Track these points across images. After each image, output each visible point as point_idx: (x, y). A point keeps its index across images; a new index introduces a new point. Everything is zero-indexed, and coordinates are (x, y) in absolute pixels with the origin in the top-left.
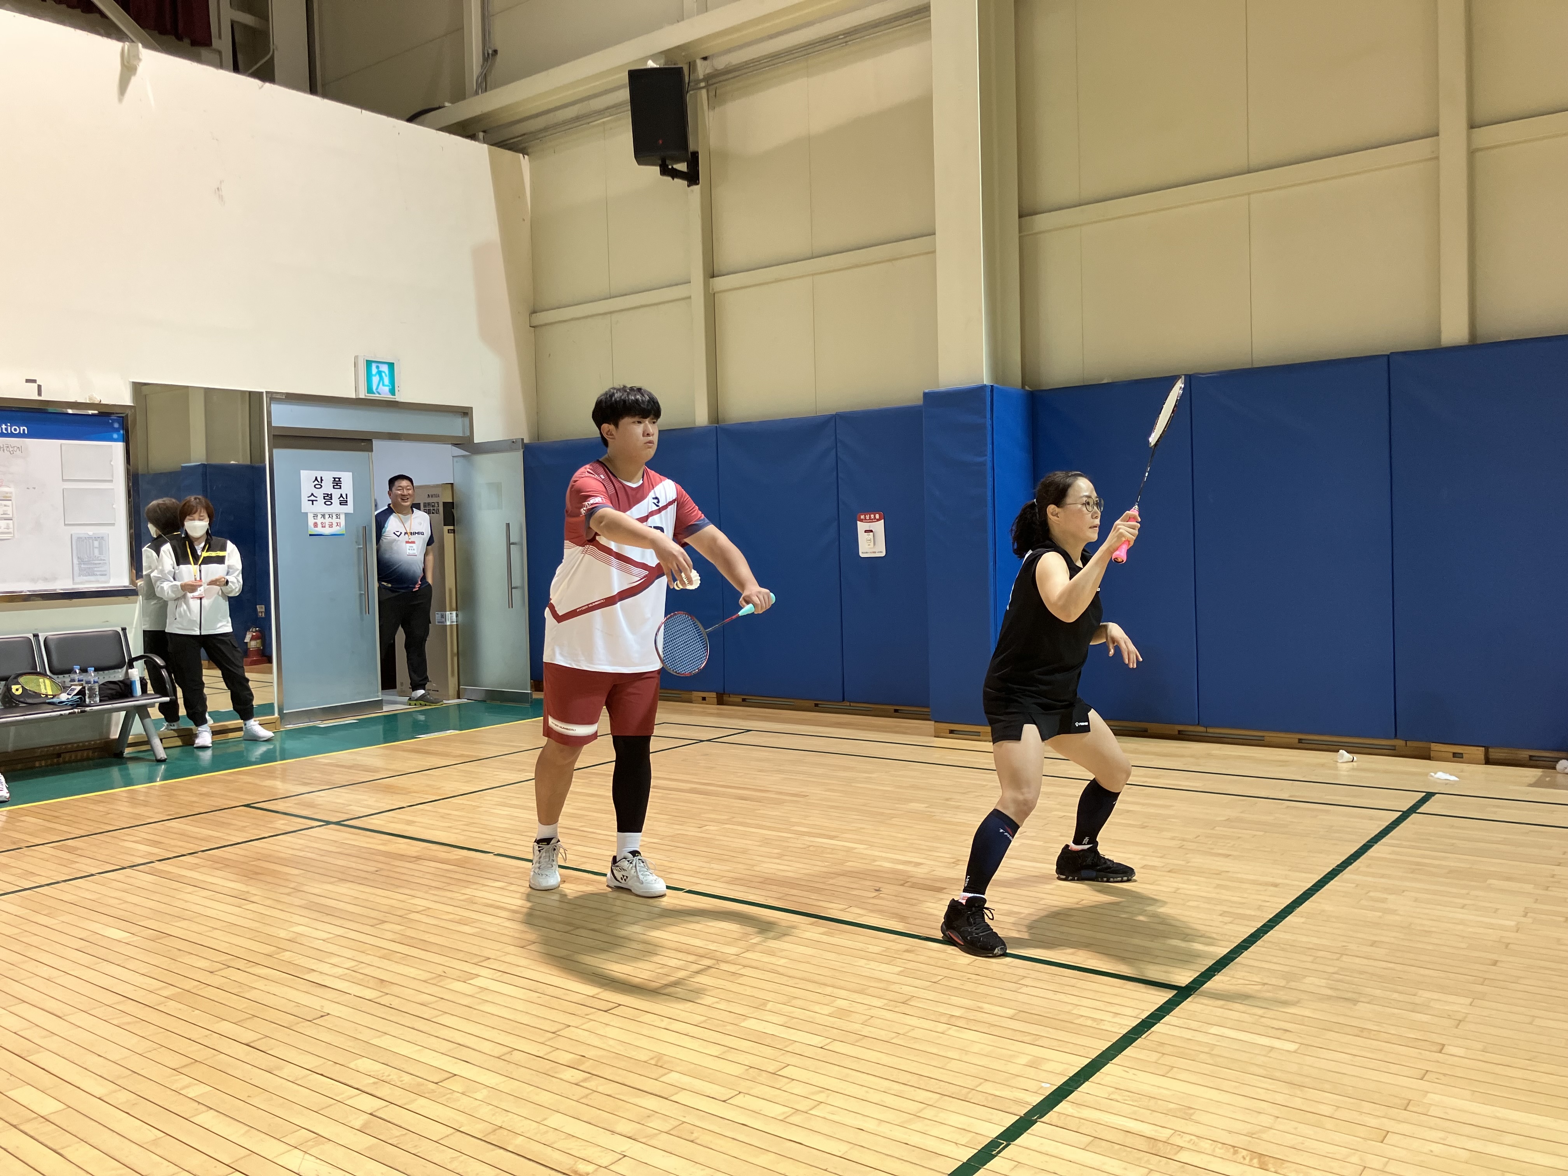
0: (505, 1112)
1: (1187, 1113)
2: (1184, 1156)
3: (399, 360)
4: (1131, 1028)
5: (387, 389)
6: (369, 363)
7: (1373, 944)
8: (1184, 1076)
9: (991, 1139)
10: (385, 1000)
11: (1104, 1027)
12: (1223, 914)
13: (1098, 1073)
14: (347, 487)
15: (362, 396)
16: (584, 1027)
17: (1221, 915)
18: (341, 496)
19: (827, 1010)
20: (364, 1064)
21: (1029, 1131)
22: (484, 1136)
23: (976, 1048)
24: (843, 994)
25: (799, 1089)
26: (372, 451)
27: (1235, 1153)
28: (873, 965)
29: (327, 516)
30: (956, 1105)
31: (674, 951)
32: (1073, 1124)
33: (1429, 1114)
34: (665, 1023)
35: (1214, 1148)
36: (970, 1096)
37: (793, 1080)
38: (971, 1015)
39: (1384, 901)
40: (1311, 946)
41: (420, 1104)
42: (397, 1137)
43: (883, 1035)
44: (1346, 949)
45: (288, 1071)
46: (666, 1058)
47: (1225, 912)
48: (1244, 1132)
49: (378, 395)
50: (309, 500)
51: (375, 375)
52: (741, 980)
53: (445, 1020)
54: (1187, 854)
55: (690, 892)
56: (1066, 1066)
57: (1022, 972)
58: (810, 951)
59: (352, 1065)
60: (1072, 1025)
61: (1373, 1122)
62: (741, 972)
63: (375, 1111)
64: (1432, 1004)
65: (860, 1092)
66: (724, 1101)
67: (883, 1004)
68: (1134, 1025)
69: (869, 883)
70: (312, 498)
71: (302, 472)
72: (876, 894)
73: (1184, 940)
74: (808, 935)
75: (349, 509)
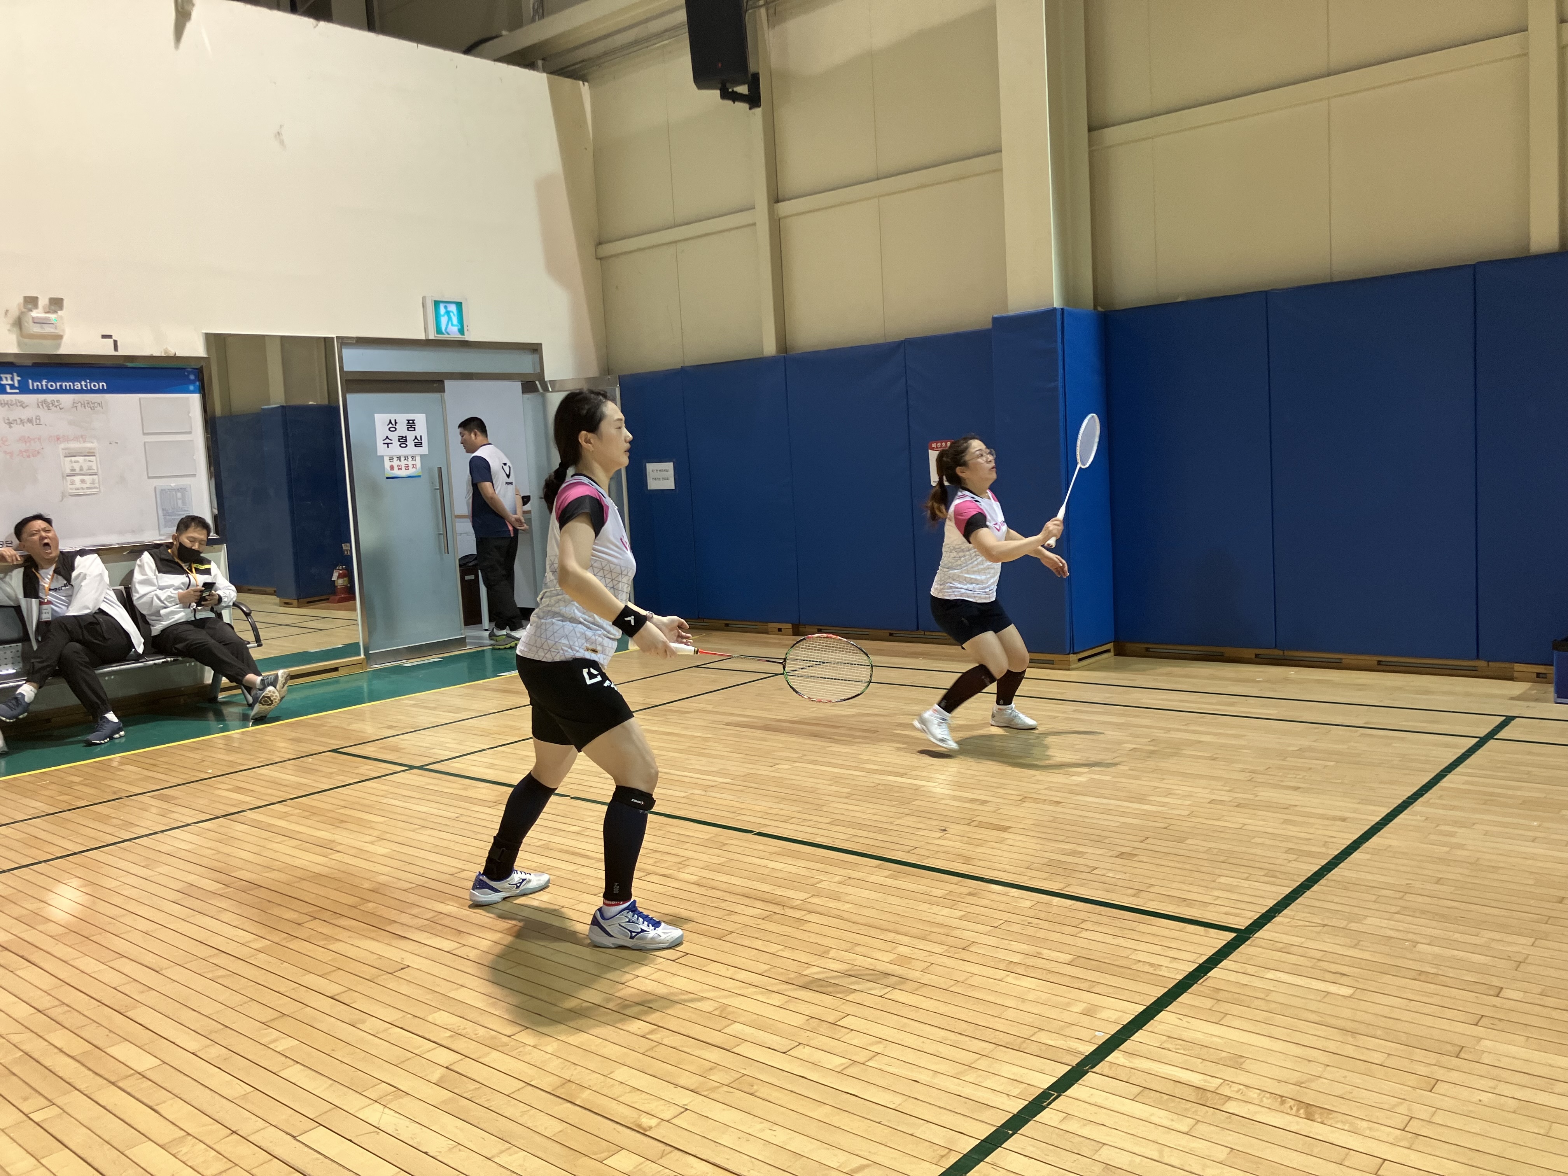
0: (573, 1064)
1: (1238, 1061)
2: (1232, 1107)
3: (466, 299)
4: (1187, 973)
5: (455, 329)
6: (437, 303)
7: (1439, 881)
8: (1237, 1023)
9: (1042, 1090)
10: (464, 950)
11: (1160, 973)
12: (1289, 851)
13: (1152, 1021)
14: (421, 429)
15: (432, 336)
16: (651, 976)
17: (1286, 852)
18: (416, 438)
19: (888, 957)
20: (441, 1017)
21: (1080, 1082)
22: (553, 1090)
23: (1031, 996)
24: (905, 939)
25: (857, 1040)
26: (444, 391)
27: (1282, 1102)
28: (935, 909)
29: (403, 459)
30: (1009, 1056)
31: (742, 897)
32: (1122, 1074)
33: (1481, 1061)
34: (730, 972)
35: (1263, 1101)
36: (1024, 1045)
37: (852, 1030)
38: (1031, 961)
39: (1453, 834)
40: (1374, 884)
41: (494, 1058)
42: (471, 1091)
43: (941, 982)
44: (1411, 887)
45: (371, 1025)
46: (731, 1009)
47: (1291, 849)
48: (1294, 1084)
49: (447, 335)
50: (383, 444)
51: (443, 316)
52: (807, 926)
53: (521, 970)
54: (1256, 787)
55: (759, 834)
56: (1120, 1013)
57: (1083, 915)
58: (874, 895)
59: (429, 1018)
60: (1128, 971)
61: (1423, 1070)
62: (806, 918)
63: (450, 1065)
65: (918, 1043)
66: (784, 1053)
67: (943, 950)
68: (1191, 970)
69: (935, 823)
70: (388, 441)
71: (376, 415)
72: (941, 834)
73: (1246, 879)
74: (873, 878)
75: (424, 450)
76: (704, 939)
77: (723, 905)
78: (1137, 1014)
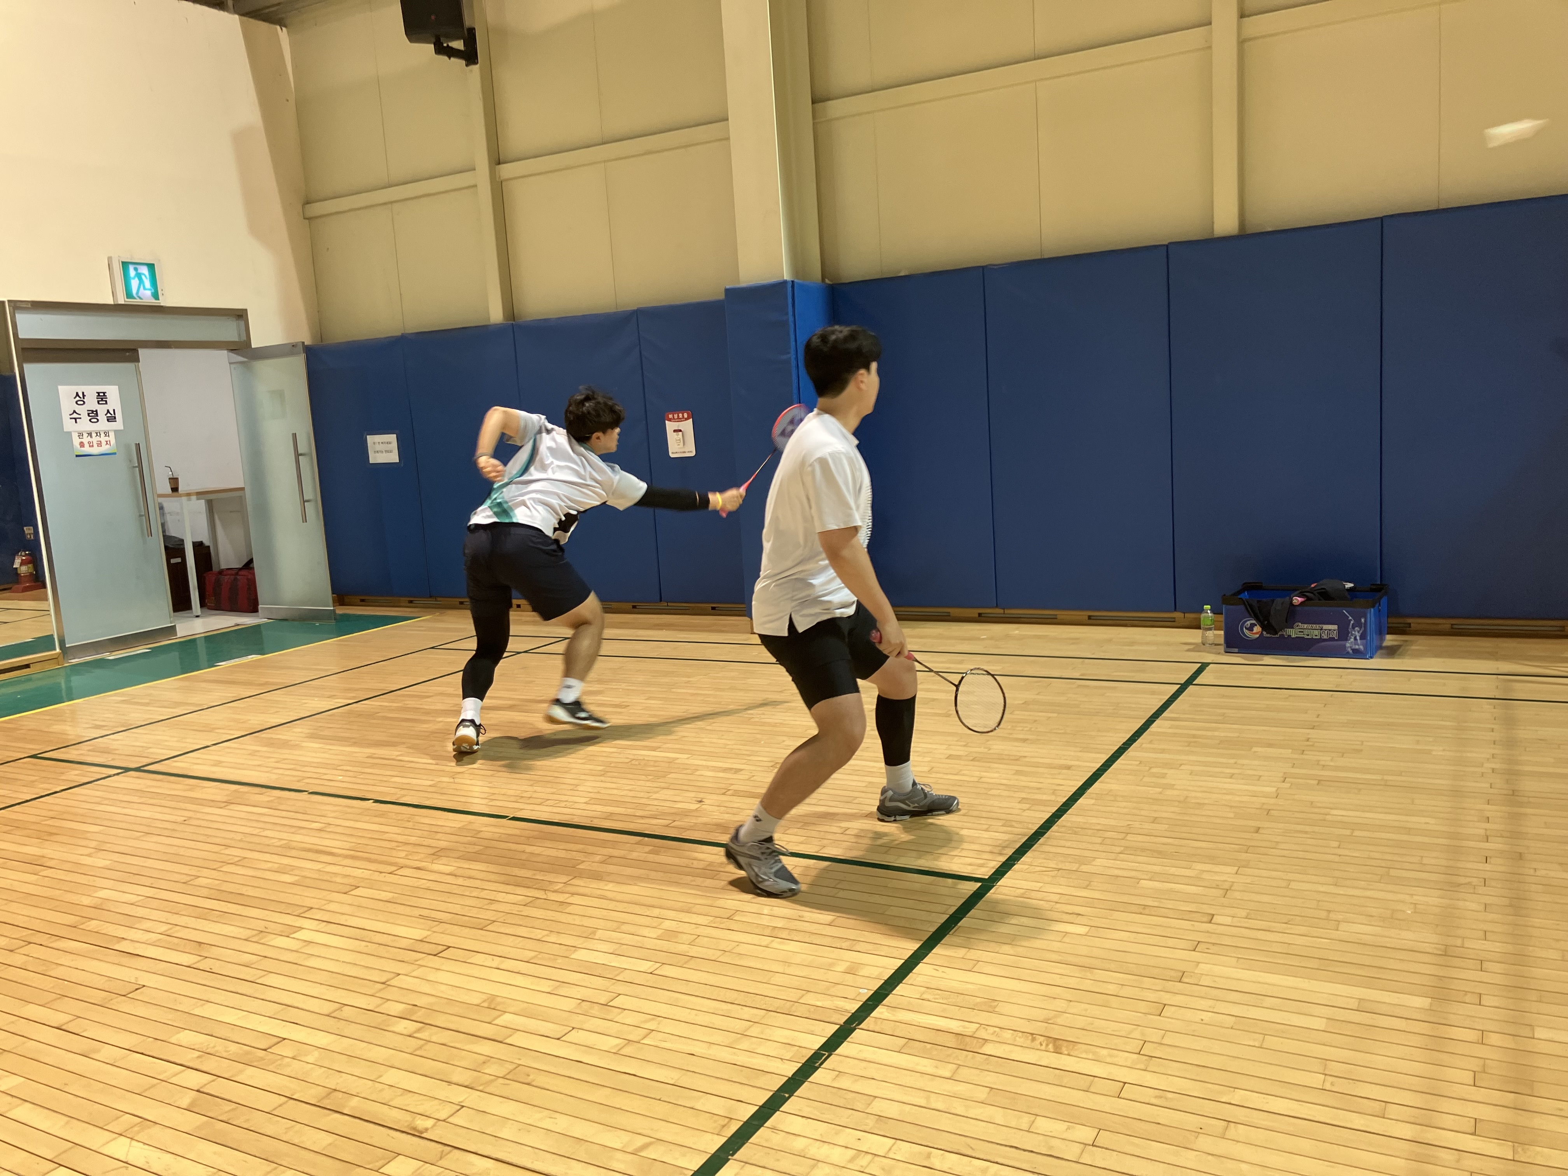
0: (337, 1073)
1: (990, 1005)
2: (988, 1049)
3: (159, 260)
4: (940, 925)
5: (148, 293)
6: (125, 265)
7: (1155, 820)
8: (988, 969)
9: (813, 1051)
10: (205, 964)
11: (915, 927)
12: (1022, 801)
13: (911, 974)
14: (114, 401)
15: (122, 300)
16: (414, 974)
17: (1020, 802)
18: (108, 411)
19: (654, 933)
20: (185, 1037)
21: (849, 1039)
22: (318, 1102)
23: (798, 959)
24: (672, 915)
25: (630, 1018)
26: (137, 360)
27: (1033, 1040)
28: (698, 881)
29: (94, 435)
30: (781, 1019)
31: (501, 885)
32: (887, 1027)
33: (1200, 983)
34: (497, 962)
35: (1015, 1038)
36: (794, 1008)
37: (625, 1009)
39: (1164, 776)
40: (1099, 827)
41: (250, 1074)
42: (226, 1112)
43: (710, 954)
44: (1130, 827)
45: (107, 1053)
46: (499, 999)
47: (1024, 798)
48: (1041, 1019)
49: (139, 300)
50: (71, 418)
51: (134, 279)
52: (570, 909)
53: (271, 980)
55: (515, 819)
56: (881, 969)
57: (839, 875)
58: (636, 872)
59: (173, 1040)
61: (1152, 996)
62: (568, 901)
63: (201, 1088)
64: (1205, 876)
65: (691, 1016)
66: (558, 1039)
67: (709, 921)
68: (942, 921)
69: (692, 795)
70: (75, 416)
71: (60, 387)
72: (698, 805)
73: (987, 830)
74: (634, 855)
75: (119, 425)
76: (466, 931)
77: (484, 894)
78: (896, 968)
